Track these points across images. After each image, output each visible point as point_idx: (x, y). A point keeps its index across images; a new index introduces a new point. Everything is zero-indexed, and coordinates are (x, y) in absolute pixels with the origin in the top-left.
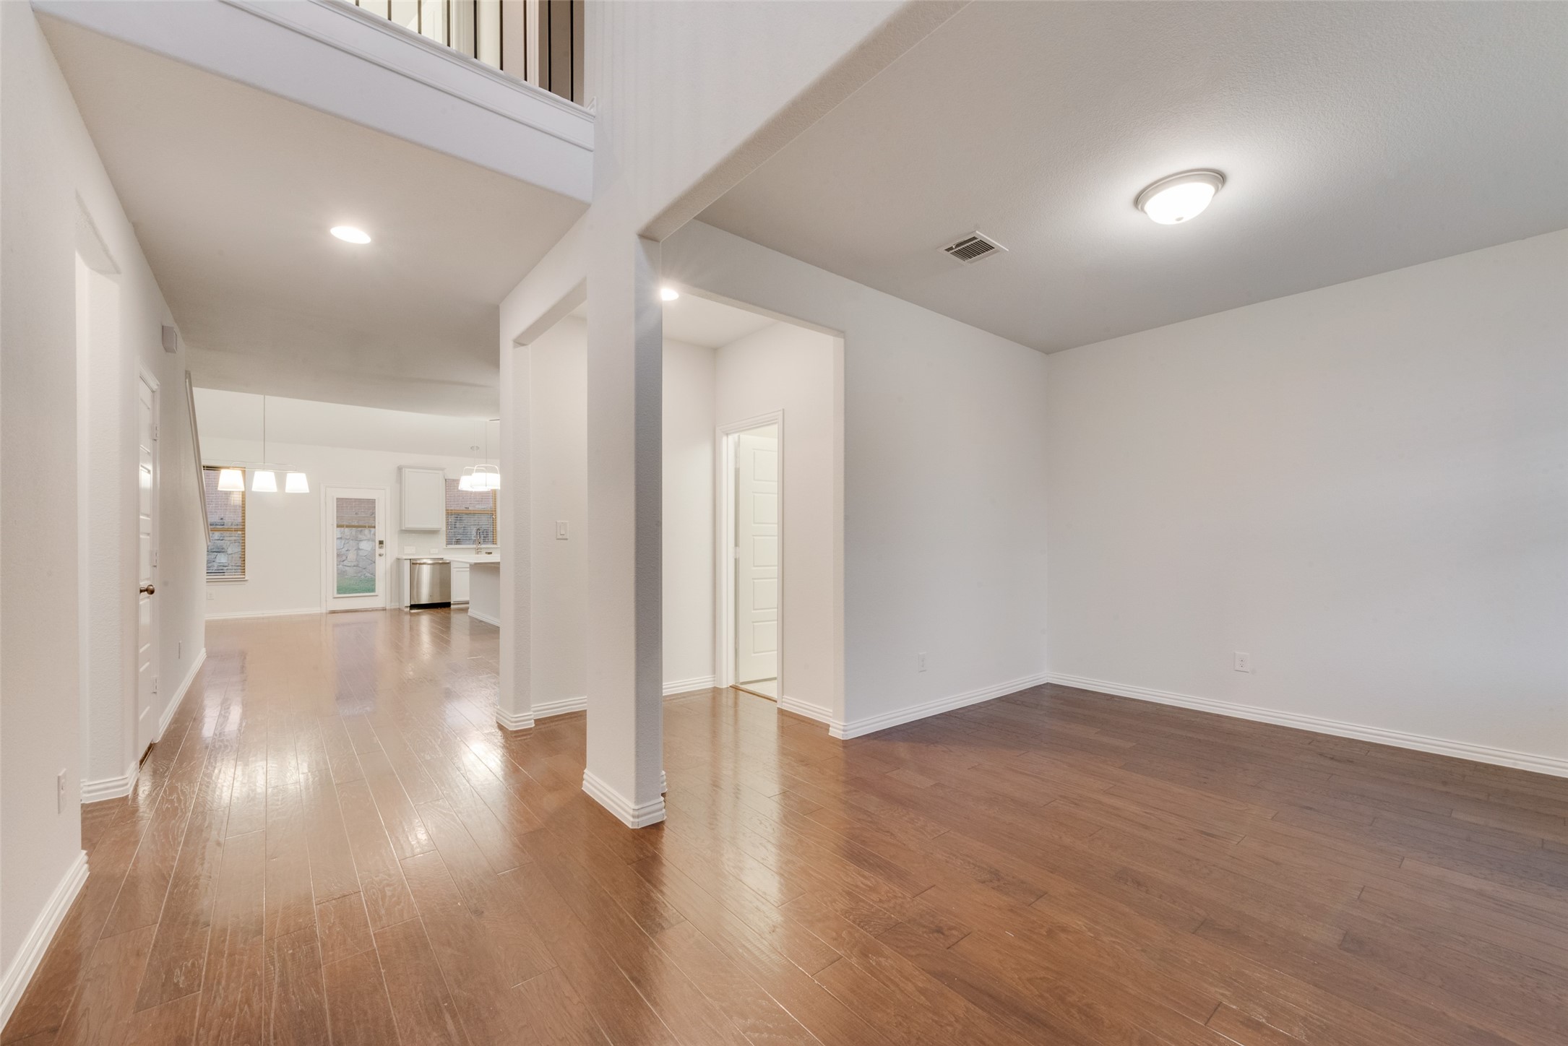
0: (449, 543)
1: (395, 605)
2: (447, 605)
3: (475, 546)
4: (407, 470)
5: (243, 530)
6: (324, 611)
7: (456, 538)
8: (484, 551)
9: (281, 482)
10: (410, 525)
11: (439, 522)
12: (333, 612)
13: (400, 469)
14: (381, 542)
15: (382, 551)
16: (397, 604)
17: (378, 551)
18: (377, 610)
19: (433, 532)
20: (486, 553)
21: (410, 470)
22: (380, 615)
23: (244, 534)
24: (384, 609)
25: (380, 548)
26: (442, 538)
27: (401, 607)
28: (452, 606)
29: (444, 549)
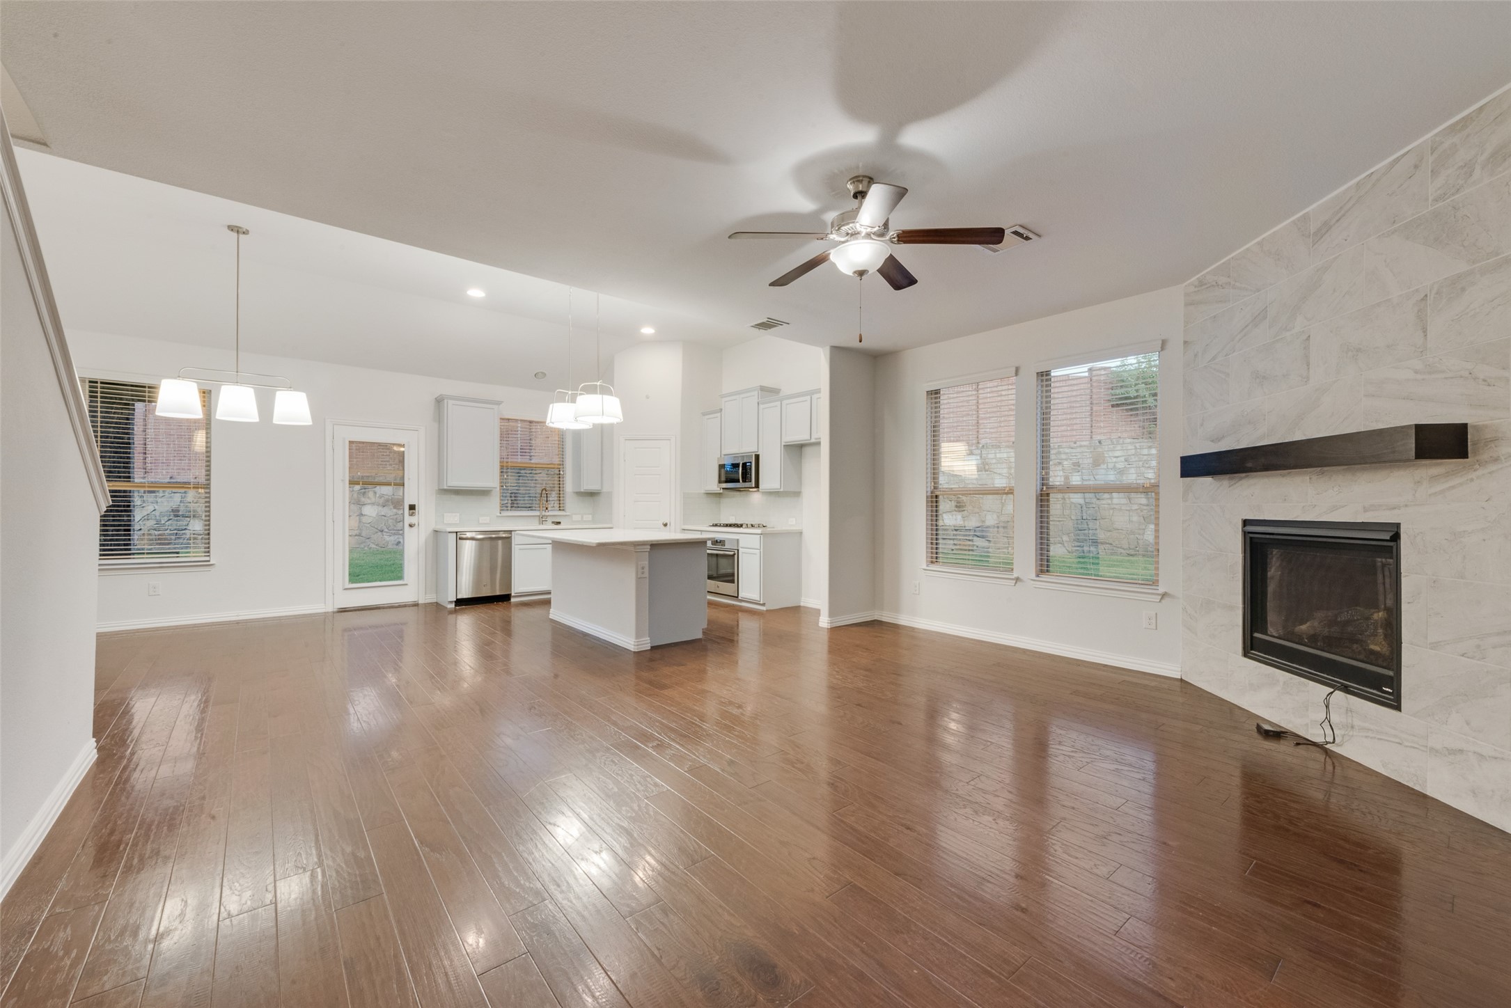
0: (503, 507)
1: (431, 598)
2: (506, 598)
3: (537, 513)
4: (451, 402)
5: (207, 486)
6: (330, 609)
7: (513, 501)
8: (550, 520)
9: (266, 406)
10: (454, 482)
11: (490, 479)
12: (343, 611)
13: (439, 401)
14: (412, 507)
15: (413, 520)
16: (434, 596)
17: (408, 519)
18: (405, 606)
19: (483, 493)
20: (553, 522)
21: (454, 402)
22: (409, 615)
23: (209, 493)
24: (416, 605)
25: (411, 515)
26: (495, 501)
27: (440, 601)
28: (513, 600)
29: (497, 516)
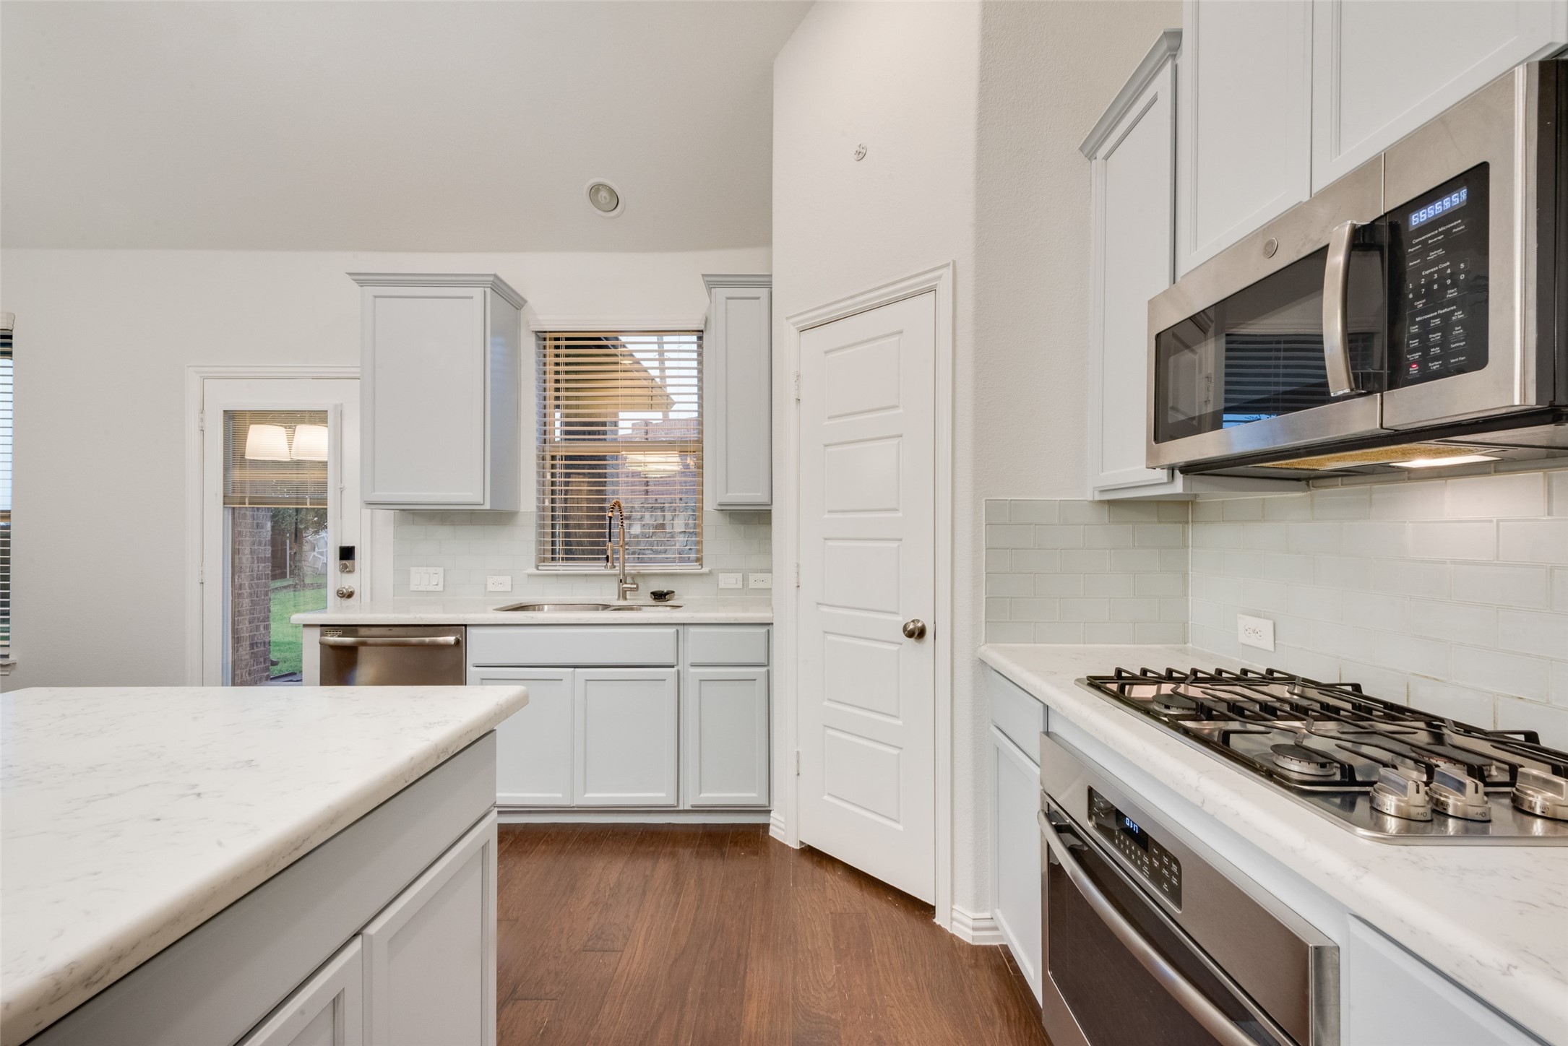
0: (545, 553)
8: (646, 587)
14: (347, 554)
15: (349, 582)
17: (336, 581)
25: (345, 569)
26: (525, 538)
29: (529, 575)
